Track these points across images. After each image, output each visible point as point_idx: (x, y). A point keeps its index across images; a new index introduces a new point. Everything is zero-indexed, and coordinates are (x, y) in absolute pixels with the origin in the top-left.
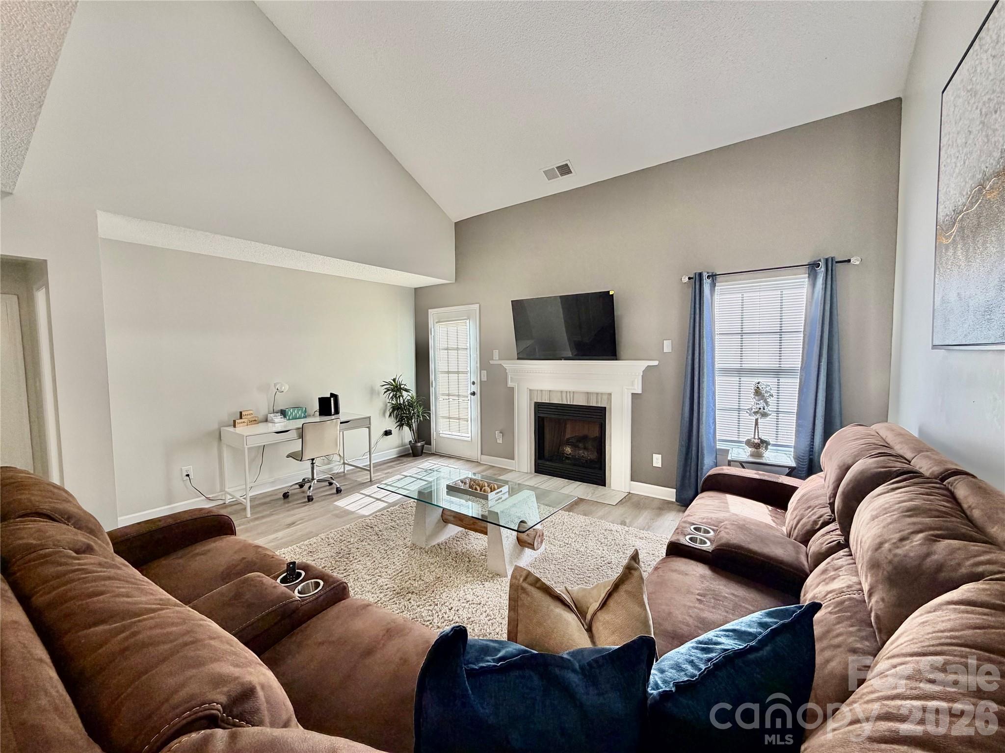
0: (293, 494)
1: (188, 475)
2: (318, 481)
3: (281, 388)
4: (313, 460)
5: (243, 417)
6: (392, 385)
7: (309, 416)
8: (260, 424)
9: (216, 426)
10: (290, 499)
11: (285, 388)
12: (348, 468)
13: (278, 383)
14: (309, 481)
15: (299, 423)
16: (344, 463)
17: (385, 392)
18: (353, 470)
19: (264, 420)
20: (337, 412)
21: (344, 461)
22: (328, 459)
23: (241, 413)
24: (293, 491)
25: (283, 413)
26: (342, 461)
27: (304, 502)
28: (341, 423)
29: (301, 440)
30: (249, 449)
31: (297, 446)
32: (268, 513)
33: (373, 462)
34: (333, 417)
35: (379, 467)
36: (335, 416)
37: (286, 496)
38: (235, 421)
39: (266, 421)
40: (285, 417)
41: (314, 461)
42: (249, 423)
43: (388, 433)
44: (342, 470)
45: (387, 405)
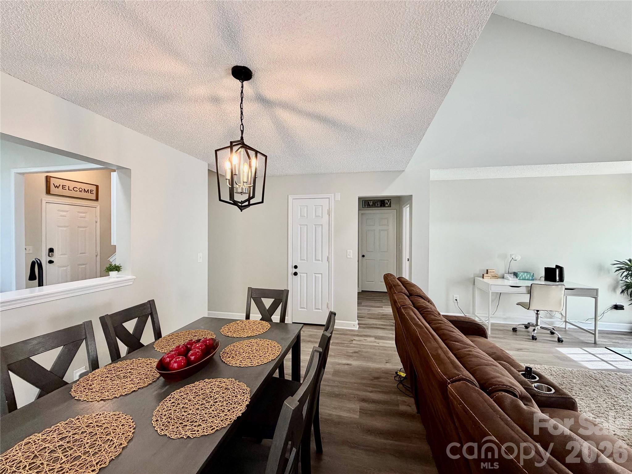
0: (520, 331)
1: (456, 300)
2: (541, 327)
3: (515, 258)
4: (538, 311)
5: (489, 273)
6: (628, 265)
7: (536, 279)
8: (499, 279)
9: (472, 276)
10: (518, 333)
11: (518, 258)
12: (569, 326)
13: (513, 254)
14: (533, 325)
15: (529, 283)
16: (566, 322)
17: (617, 270)
18: (575, 329)
19: (502, 277)
20: (561, 280)
21: (566, 319)
22: (550, 314)
23: (487, 270)
24: (519, 329)
25: (516, 274)
26: (564, 320)
27: (530, 339)
28: (566, 289)
29: (529, 295)
30: (492, 293)
31: (526, 299)
32: (502, 336)
33: (598, 329)
34: (557, 283)
35: (606, 335)
36: (559, 283)
37: (514, 330)
38: (483, 275)
39: (503, 278)
40: (517, 277)
41: (539, 313)
42: (492, 278)
43: (617, 307)
44: (564, 326)
45: (618, 282)
